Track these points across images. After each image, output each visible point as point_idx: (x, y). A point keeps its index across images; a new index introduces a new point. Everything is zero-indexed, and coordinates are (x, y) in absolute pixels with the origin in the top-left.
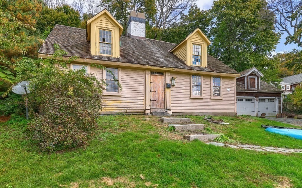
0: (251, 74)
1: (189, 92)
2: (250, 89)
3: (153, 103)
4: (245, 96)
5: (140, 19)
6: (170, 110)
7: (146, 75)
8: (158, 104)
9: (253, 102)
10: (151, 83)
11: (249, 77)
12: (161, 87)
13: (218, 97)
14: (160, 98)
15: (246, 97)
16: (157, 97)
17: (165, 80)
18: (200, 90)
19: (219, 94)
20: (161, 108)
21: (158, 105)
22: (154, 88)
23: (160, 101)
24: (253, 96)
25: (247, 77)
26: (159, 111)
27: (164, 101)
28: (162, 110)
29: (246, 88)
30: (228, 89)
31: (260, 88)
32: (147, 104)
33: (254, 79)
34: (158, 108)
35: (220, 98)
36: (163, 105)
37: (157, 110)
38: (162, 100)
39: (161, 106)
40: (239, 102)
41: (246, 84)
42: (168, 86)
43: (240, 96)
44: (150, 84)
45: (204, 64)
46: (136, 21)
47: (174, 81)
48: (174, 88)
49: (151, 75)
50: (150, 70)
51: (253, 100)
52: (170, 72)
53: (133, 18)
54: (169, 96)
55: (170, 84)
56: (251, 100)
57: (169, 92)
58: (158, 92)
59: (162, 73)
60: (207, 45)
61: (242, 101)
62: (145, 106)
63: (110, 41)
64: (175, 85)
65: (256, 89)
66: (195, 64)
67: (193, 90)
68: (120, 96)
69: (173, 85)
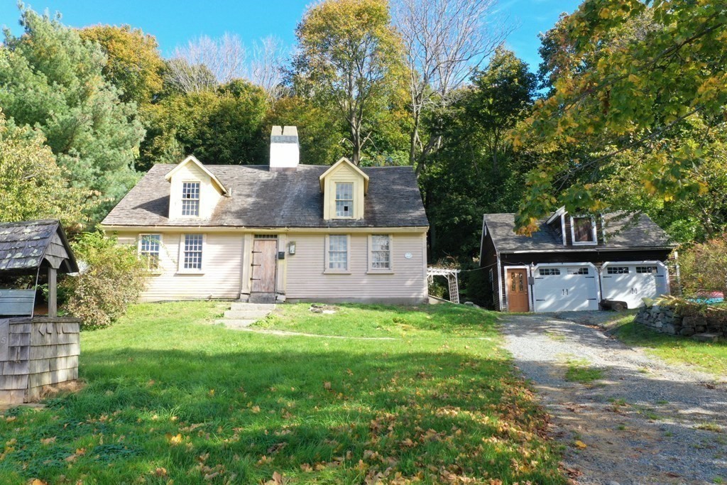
1: (323, 264)
2: (576, 244)
3: (255, 284)
4: (562, 262)
5: (286, 137)
6: (283, 294)
7: (245, 241)
8: (264, 285)
9: (590, 275)
10: (253, 252)
11: (572, 216)
12: (270, 258)
13: (385, 270)
14: (268, 276)
15: (565, 264)
16: (262, 274)
17: (277, 247)
18: (346, 258)
19: (387, 265)
20: (270, 291)
21: (264, 287)
22: (257, 261)
23: (268, 281)
24: (588, 261)
25: (567, 217)
26: (265, 295)
27: (273, 280)
28: (269, 294)
29: (565, 243)
30: (408, 255)
31: (605, 240)
32: (244, 285)
34: (263, 291)
35: (389, 272)
36: (272, 286)
37: (261, 294)
38: (271, 279)
39: (268, 289)
40: (549, 276)
41: (563, 233)
42: (282, 256)
43: (549, 262)
44: (251, 254)
45: (358, 213)
46: (280, 142)
47: (292, 248)
48: (293, 258)
49: (254, 241)
50: (252, 233)
51: (589, 271)
52: (287, 234)
53: (275, 137)
54: (283, 272)
55: (283, 253)
56: (584, 271)
57: (283, 266)
58: (265, 267)
59: (275, 236)
60: (365, 179)
61: (558, 273)
62: (241, 289)
63: (198, 196)
64: (294, 254)
65: (595, 243)
66: (342, 215)
67: (331, 259)
68: (202, 275)
69: (292, 254)
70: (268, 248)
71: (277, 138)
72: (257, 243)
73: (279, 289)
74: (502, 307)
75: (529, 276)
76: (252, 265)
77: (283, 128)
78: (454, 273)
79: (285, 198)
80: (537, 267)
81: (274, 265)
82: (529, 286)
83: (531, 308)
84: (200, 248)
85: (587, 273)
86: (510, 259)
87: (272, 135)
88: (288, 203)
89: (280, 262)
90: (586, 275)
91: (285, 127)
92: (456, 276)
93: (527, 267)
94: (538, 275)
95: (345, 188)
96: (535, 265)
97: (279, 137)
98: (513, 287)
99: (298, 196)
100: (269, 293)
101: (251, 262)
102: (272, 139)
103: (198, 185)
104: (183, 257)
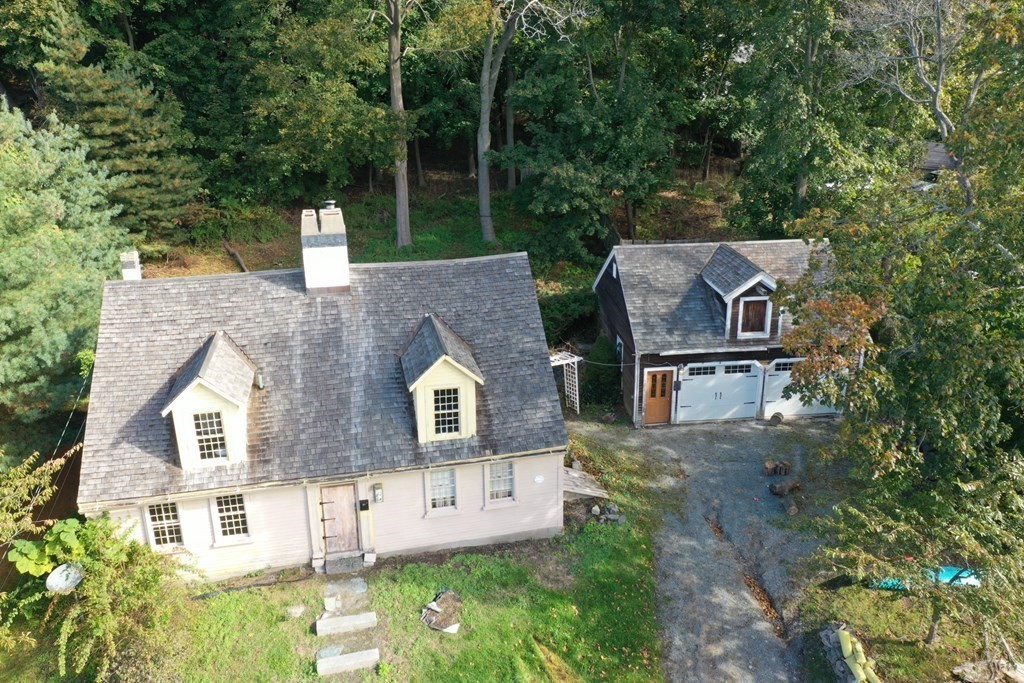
0: (751, 292)
1: (422, 506)
2: (742, 335)
5: (328, 236)
6: (371, 551)
7: (309, 492)
9: (752, 373)
11: (743, 300)
12: (347, 507)
13: (507, 502)
14: (348, 530)
16: (338, 529)
18: (454, 494)
19: (510, 494)
20: (352, 548)
21: (344, 545)
24: (753, 359)
25: (736, 301)
26: (346, 555)
27: (356, 534)
28: (352, 553)
29: (727, 337)
30: (539, 479)
31: (780, 331)
32: (315, 548)
33: (764, 303)
34: (343, 550)
35: (513, 504)
36: (354, 542)
37: (340, 554)
38: (353, 534)
39: (349, 546)
40: (702, 376)
41: (728, 323)
42: (364, 506)
43: (703, 362)
45: (469, 430)
46: (318, 246)
47: (378, 492)
49: (322, 488)
51: (752, 369)
53: (308, 238)
54: (368, 525)
55: (366, 501)
56: (747, 369)
57: (368, 517)
58: (341, 519)
60: (476, 383)
61: (713, 373)
62: (312, 552)
63: (220, 431)
64: (381, 499)
65: (766, 335)
66: (444, 433)
68: (251, 543)
69: (379, 500)
70: (342, 495)
71: (313, 240)
72: (325, 489)
73: (365, 544)
74: (636, 417)
75: (675, 379)
76: (323, 520)
77: (317, 213)
78: (573, 363)
79: (350, 381)
80: (686, 368)
81: (354, 517)
82: (674, 393)
83: (672, 419)
84: (242, 508)
85: (749, 371)
86: (653, 359)
87: (303, 233)
88: (357, 395)
89: (363, 514)
90: (748, 374)
91: (321, 211)
92: (576, 367)
93: (674, 369)
94: (687, 376)
95: (446, 398)
96: (685, 365)
97: (316, 237)
98: (653, 394)
99: (367, 376)
100: (350, 551)
101: (320, 517)
102: (303, 242)
103: (218, 415)
104: (218, 523)
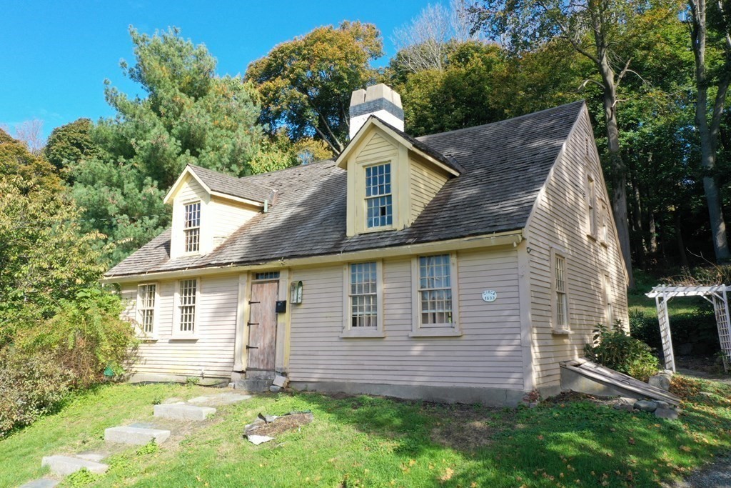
3: (252, 356)
6: (284, 374)
8: (262, 357)
10: (250, 303)
12: (270, 311)
13: (446, 329)
14: (267, 343)
16: (260, 340)
17: (278, 293)
18: (375, 307)
19: (449, 318)
21: (262, 361)
22: (255, 317)
23: (266, 350)
26: (263, 375)
27: (273, 349)
30: (489, 295)
32: (238, 358)
34: (262, 368)
35: (450, 333)
36: (271, 360)
37: (259, 373)
38: (271, 347)
39: (267, 364)
42: (281, 308)
44: (248, 306)
46: (360, 114)
47: (298, 292)
48: (300, 310)
49: (253, 283)
50: (248, 272)
52: (290, 269)
53: (355, 107)
54: (283, 336)
55: (284, 303)
57: (284, 323)
58: (264, 326)
59: (274, 274)
60: (408, 149)
62: (234, 363)
63: (198, 222)
64: (300, 304)
66: (376, 224)
67: (354, 309)
68: (194, 341)
69: (297, 304)
70: (268, 294)
71: (357, 109)
72: (255, 286)
73: (279, 365)
76: (249, 324)
81: (274, 324)
84: (194, 300)
87: (352, 105)
89: (281, 319)
91: (369, 88)
92: (725, 299)
95: (378, 177)
97: (361, 106)
100: (267, 370)
101: (247, 319)
102: (351, 111)
103: (199, 206)
104: (180, 313)
